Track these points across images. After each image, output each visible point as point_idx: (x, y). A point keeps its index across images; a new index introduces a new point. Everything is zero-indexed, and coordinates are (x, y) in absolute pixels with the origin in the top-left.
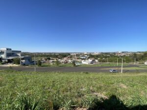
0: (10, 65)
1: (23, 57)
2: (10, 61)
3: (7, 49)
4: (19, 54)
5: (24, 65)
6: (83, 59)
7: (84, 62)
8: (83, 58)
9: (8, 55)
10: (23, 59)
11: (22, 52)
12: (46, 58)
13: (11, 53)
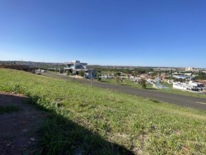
0: (77, 77)
1: (87, 70)
2: (77, 73)
3: (77, 62)
4: (85, 67)
5: (87, 78)
6: (177, 80)
7: (176, 86)
8: (178, 77)
9: (77, 67)
10: (87, 72)
11: (88, 64)
12: (116, 72)
13: (79, 66)
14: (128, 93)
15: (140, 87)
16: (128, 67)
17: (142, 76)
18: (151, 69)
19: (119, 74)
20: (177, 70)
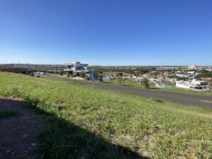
0: (77, 78)
3: (77, 63)
4: (86, 68)
5: (89, 79)
6: (180, 79)
7: (179, 85)
8: (181, 76)
10: (88, 73)
12: (118, 73)
13: (80, 67)
14: (130, 93)
15: (143, 87)
16: (130, 67)
17: (145, 76)
18: (154, 68)
19: (121, 75)
20: (180, 68)
